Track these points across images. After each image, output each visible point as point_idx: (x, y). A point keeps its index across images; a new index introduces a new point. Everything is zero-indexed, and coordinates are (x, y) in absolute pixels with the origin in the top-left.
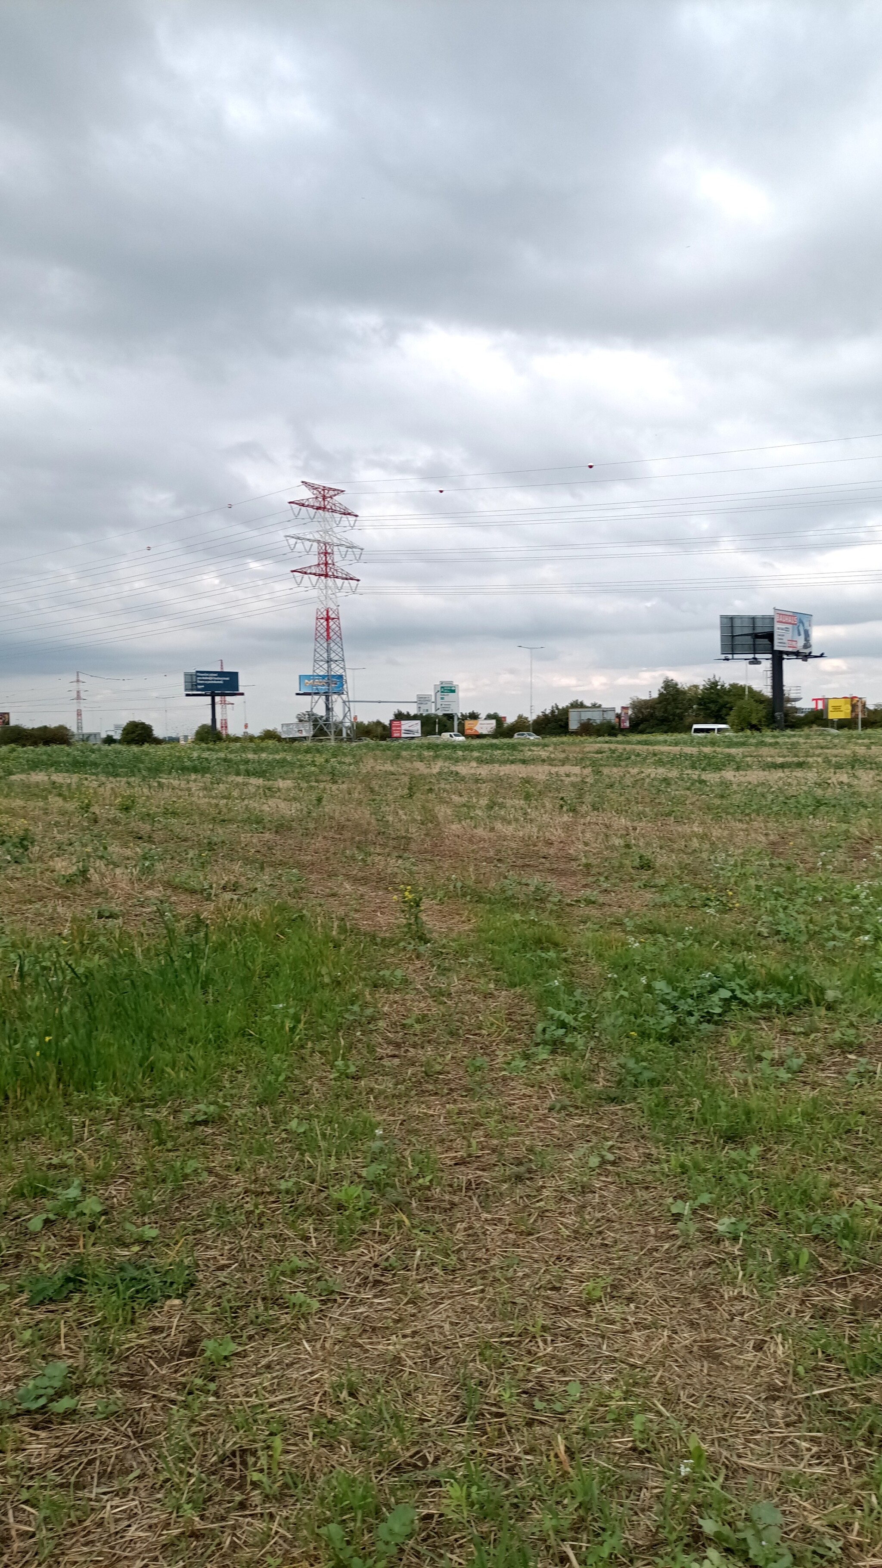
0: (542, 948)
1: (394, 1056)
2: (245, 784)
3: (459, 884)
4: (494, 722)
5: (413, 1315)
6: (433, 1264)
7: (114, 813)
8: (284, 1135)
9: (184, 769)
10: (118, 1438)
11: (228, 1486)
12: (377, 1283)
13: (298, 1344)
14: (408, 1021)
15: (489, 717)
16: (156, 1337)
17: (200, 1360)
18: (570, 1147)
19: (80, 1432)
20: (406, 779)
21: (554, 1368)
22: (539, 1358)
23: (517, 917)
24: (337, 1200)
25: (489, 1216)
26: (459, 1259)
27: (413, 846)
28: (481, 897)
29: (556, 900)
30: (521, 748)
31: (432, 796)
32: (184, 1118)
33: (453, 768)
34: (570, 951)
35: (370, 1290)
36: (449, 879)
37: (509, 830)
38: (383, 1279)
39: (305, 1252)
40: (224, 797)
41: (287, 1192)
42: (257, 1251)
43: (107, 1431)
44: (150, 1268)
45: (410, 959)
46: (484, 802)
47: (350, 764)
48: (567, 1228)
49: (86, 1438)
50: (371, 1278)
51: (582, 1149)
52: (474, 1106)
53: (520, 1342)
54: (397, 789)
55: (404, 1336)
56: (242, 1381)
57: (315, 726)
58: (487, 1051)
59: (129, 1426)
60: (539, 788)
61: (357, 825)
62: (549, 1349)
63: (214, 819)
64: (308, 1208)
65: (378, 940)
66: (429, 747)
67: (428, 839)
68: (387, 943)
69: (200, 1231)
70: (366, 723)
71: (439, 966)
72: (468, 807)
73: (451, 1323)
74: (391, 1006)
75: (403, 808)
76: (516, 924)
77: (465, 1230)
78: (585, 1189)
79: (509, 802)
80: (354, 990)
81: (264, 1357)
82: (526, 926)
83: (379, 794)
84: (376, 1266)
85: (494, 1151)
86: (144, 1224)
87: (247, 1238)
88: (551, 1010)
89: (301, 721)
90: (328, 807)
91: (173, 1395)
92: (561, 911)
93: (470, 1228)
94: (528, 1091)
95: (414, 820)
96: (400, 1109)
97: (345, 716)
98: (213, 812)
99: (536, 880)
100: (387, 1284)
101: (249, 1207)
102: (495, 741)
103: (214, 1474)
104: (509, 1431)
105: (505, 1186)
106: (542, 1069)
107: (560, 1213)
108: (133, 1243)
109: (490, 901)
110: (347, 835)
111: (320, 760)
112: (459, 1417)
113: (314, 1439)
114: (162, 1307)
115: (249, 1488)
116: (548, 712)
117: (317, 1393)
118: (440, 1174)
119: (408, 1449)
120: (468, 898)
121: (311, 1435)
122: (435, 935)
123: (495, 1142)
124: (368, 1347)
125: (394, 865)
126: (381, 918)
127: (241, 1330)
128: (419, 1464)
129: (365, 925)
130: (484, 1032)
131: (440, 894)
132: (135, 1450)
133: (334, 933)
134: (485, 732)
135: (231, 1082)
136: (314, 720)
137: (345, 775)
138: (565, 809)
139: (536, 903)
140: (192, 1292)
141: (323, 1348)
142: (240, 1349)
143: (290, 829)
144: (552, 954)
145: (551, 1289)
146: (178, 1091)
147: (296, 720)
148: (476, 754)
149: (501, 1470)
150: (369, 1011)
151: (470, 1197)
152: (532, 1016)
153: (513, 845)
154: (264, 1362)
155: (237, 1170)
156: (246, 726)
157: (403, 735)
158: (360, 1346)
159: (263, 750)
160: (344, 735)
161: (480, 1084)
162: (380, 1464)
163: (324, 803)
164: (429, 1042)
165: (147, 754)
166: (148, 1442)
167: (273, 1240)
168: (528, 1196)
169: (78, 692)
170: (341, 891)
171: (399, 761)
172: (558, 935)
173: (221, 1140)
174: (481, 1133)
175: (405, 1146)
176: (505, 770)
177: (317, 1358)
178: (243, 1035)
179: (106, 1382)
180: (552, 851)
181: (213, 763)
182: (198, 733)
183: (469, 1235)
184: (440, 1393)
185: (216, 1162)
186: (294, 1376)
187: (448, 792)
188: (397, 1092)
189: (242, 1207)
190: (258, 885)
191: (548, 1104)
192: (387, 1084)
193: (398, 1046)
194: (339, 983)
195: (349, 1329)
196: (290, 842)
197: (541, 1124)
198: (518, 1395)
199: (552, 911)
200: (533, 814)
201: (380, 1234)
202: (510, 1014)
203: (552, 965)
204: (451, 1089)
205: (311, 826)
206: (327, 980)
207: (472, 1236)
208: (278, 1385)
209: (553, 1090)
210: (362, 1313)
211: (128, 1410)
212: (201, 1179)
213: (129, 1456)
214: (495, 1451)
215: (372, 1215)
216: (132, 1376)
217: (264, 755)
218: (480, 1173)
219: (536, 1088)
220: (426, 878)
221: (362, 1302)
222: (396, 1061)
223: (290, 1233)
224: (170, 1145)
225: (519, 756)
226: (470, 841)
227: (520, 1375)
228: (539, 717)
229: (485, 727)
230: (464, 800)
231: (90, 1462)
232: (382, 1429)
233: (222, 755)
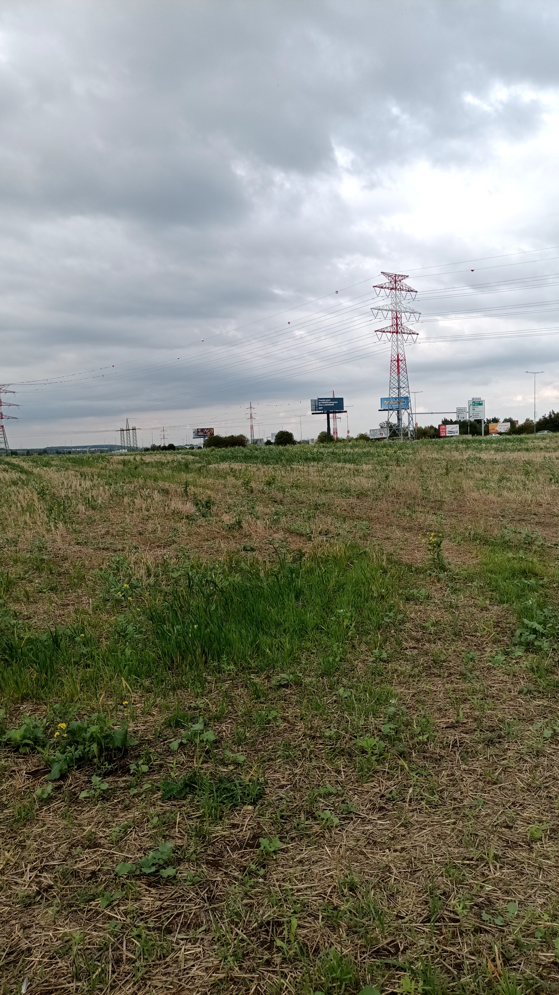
0: (525, 577)
1: (415, 648)
2: (343, 468)
3: (472, 532)
4: (509, 424)
5: (404, 836)
6: (422, 799)
7: (261, 486)
8: (334, 698)
9: (307, 459)
10: (198, 900)
11: (262, 946)
12: (381, 809)
13: (323, 848)
14: (427, 624)
15: (506, 421)
16: (233, 831)
17: (258, 851)
18: (531, 721)
19: (176, 892)
20: (444, 463)
21: (500, 889)
22: (490, 879)
23: (510, 555)
24: (362, 747)
25: (467, 768)
26: (440, 797)
27: (445, 507)
28: (487, 541)
29: (540, 543)
30: (526, 441)
31: (461, 474)
32: (274, 682)
33: (478, 455)
34: (545, 580)
35: (377, 813)
36: (466, 529)
37: (512, 496)
38: (386, 806)
39: (337, 781)
40: (328, 476)
41: (330, 738)
42: (306, 777)
43: (192, 894)
44: (237, 782)
45: (433, 582)
46: (496, 477)
47: (410, 454)
48: (522, 781)
49: (179, 897)
50: (377, 806)
51: (540, 723)
52: (466, 686)
53: (477, 866)
54: (438, 470)
55: (395, 851)
56: (283, 870)
57: (390, 430)
58: (480, 648)
59: (207, 892)
60: (536, 467)
61: (410, 494)
62: (498, 874)
63: (321, 490)
64: (343, 750)
65: (413, 569)
66: (463, 442)
67: (455, 502)
68: (418, 571)
69: (272, 760)
70: (423, 427)
71: (452, 587)
72: (485, 481)
73: (429, 845)
74: (416, 613)
75: (441, 482)
76: (509, 560)
77: (448, 775)
78: (539, 754)
79: (514, 477)
80: (392, 602)
81: (299, 854)
82: (516, 562)
83: (426, 472)
84: (383, 796)
85: (475, 720)
86: (238, 751)
87: (301, 767)
88: (526, 621)
89: (382, 427)
90: (393, 482)
91: (236, 874)
92: (543, 552)
93: (452, 775)
94: (506, 678)
95: (447, 489)
96: (414, 685)
97: (409, 423)
98: (321, 485)
99: (525, 530)
100: (389, 811)
101: (304, 746)
102: (508, 437)
103: (253, 936)
104: (461, 934)
105: (480, 746)
106: (517, 663)
107: (519, 770)
108: (230, 764)
109: (493, 544)
110: (402, 499)
111: (391, 451)
112: (425, 918)
113: (322, 920)
114: (241, 811)
115: (275, 950)
116: (547, 416)
117: (329, 886)
118: (435, 733)
119: (386, 938)
120: (478, 542)
121: (321, 917)
122: (452, 567)
123: (477, 713)
124: (369, 855)
125: (431, 519)
126: (418, 555)
127: (287, 833)
128: (392, 950)
129: (405, 559)
130: (478, 634)
131: (459, 539)
132: (207, 911)
133: (384, 563)
134: (503, 431)
135: (307, 659)
136: (390, 427)
137: (406, 461)
138: (553, 481)
139: (525, 546)
140: (260, 802)
141: (339, 852)
142: (285, 846)
143: (366, 496)
144: (533, 581)
145: (504, 827)
146: (271, 665)
147: (379, 427)
148: (494, 445)
149: (451, 965)
150: (400, 617)
151: (455, 752)
152: (514, 624)
153: (514, 506)
154: (298, 858)
155: (301, 719)
156: (348, 432)
157: (447, 435)
158: (364, 854)
159: (356, 446)
160: (409, 436)
161: (471, 671)
162: (365, 947)
163: (390, 479)
164: (439, 639)
165: (287, 450)
166: (215, 906)
167: (317, 770)
168: (496, 755)
169: (251, 414)
170: (393, 536)
171: (442, 451)
172: (539, 568)
173: (295, 698)
174: (468, 706)
175: (414, 712)
176: (515, 455)
177: (334, 859)
178: (318, 629)
179: (197, 859)
180: (541, 510)
181: (325, 455)
182: (319, 437)
183: (451, 780)
184: (414, 898)
185: (290, 713)
186: (316, 871)
187: (472, 471)
188: (413, 673)
189: (300, 746)
190: (340, 531)
191: (518, 688)
192: (406, 667)
193: (418, 641)
194: (383, 597)
195: (358, 840)
196: (366, 504)
197: (511, 703)
198: (471, 908)
199: (535, 551)
200: (530, 485)
201: (388, 773)
202: (498, 622)
203: (532, 589)
204: (450, 673)
205: (380, 494)
206: (375, 595)
207: (454, 781)
208: (305, 876)
209: (523, 678)
210: (368, 830)
211: (207, 881)
212: (278, 724)
213: (202, 914)
214: (448, 949)
215: (384, 759)
216: (214, 856)
217: (356, 450)
218: (465, 735)
219: (511, 677)
220: (451, 528)
221: (370, 822)
222: (416, 651)
223: (328, 766)
224: (262, 699)
225: (524, 446)
226: (484, 504)
227: (474, 892)
228: (540, 419)
229: (504, 427)
230: (483, 476)
231: (179, 915)
232: (370, 920)
233: (331, 450)
